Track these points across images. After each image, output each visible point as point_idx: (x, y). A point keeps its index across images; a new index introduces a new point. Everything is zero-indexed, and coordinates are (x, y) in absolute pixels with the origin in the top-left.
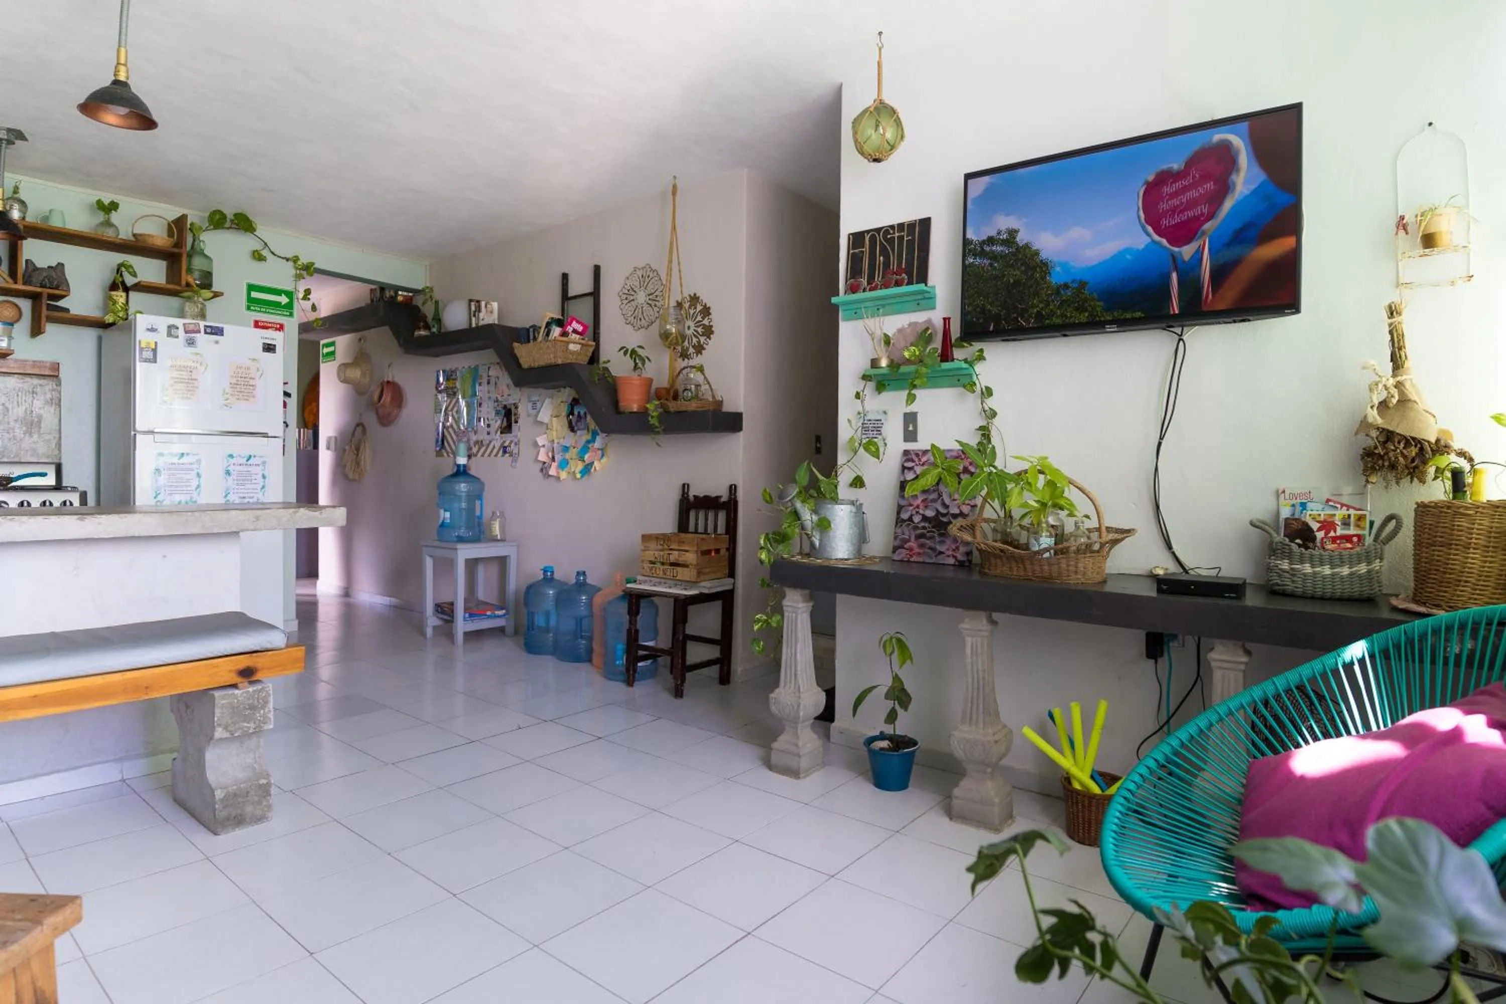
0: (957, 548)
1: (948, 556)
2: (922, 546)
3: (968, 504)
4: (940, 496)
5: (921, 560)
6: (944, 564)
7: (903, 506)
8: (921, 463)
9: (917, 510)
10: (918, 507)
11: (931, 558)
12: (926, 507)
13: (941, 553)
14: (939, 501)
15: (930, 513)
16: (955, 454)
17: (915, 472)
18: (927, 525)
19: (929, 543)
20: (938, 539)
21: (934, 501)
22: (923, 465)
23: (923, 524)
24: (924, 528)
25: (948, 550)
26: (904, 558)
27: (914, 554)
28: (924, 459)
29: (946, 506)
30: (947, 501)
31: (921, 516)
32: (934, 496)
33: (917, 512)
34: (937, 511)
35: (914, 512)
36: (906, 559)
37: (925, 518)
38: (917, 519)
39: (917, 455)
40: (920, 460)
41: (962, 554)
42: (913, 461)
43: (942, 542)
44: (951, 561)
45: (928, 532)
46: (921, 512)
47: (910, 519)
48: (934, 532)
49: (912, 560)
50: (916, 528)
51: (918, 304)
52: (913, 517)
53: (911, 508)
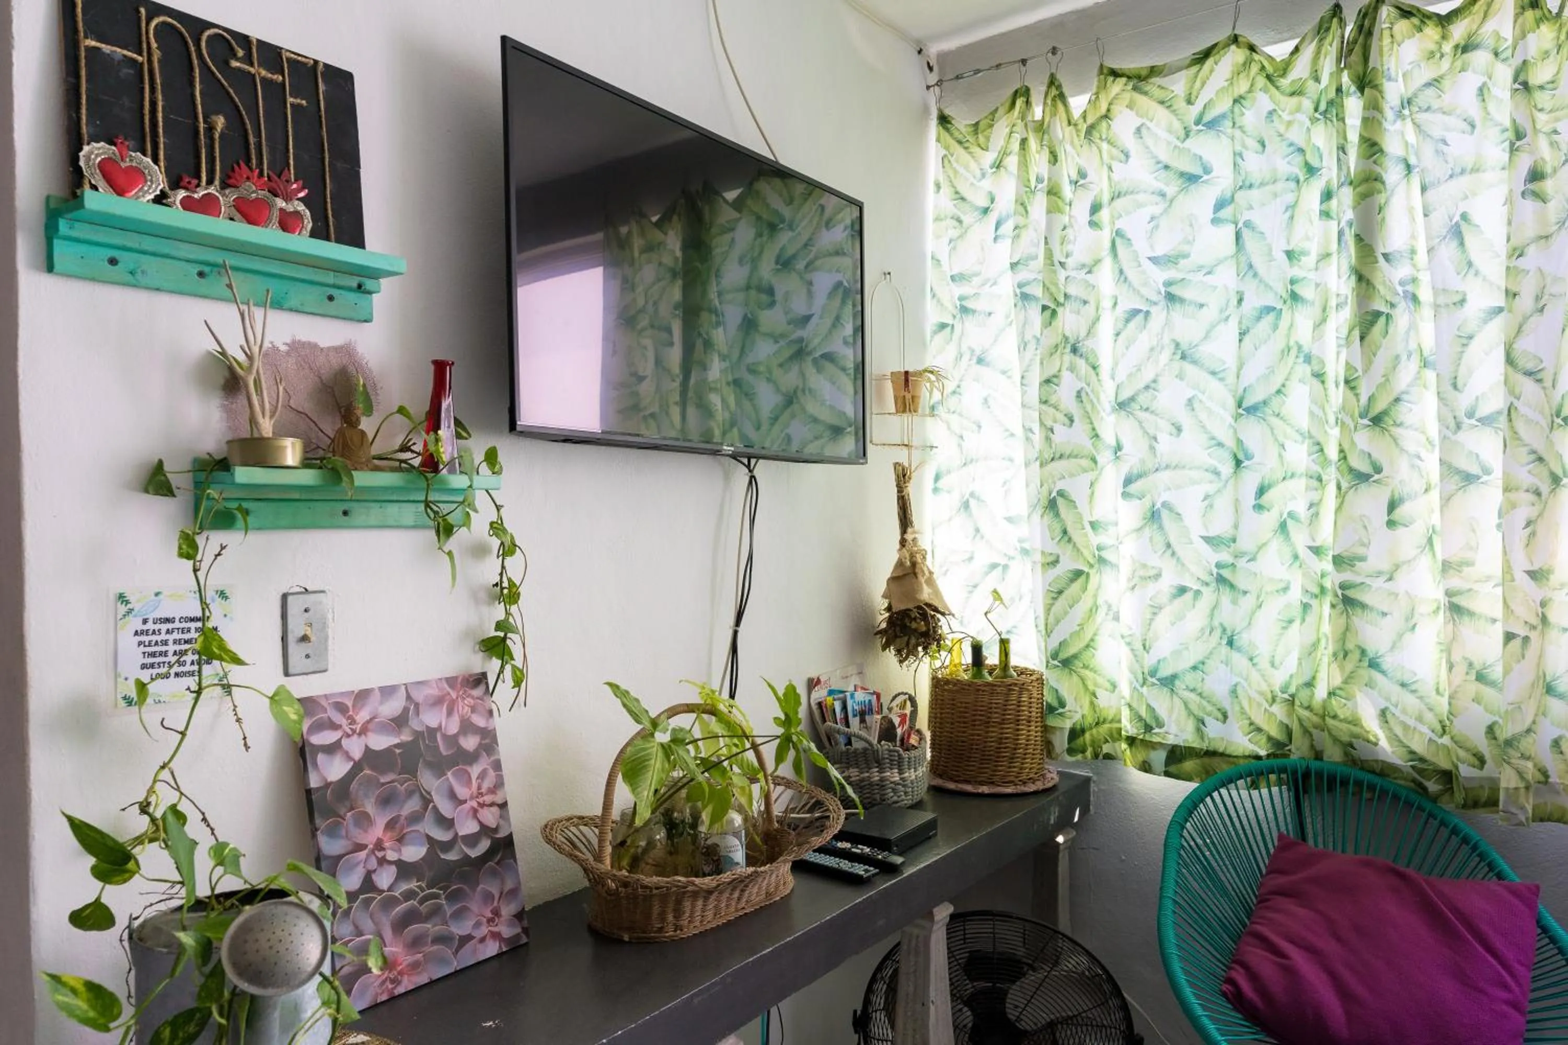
0: (496, 913)
1: (482, 940)
2: (416, 943)
3: (492, 805)
4: (427, 801)
5: (423, 979)
6: (479, 963)
7: (340, 857)
8: (358, 728)
9: (380, 854)
10: (379, 846)
11: (443, 961)
12: (400, 840)
13: (468, 938)
14: (429, 815)
15: (414, 853)
16: (433, 691)
17: (348, 757)
18: (413, 885)
19: (431, 928)
20: (449, 910)
21: (415, 818)
22: (364, 731)
23: (404, 887)
24: (409, 895)
25: (478, 925)
26: (377, 995)
27: (401, 973)
28: (362, 716)
29: (446, 823)
30: (445, 808)
31: (393, 869)
32: (412, 805)
33: (382, 861)
34: (429, 839)
35: (373, 864)
36: (384, 997)
37: (405, 870)
38: (385, 879)
39: (341, 708)
40: (353, 721)
41: (510, 924)
42: (334, 727)
43: (458, 915)
44: (491, 949)
45: (421, 902)
46: (391, 856)
47: (368, 884)
48: (436, 896)
49: (401, 990)
50: (389, 902)
51: (331, 298)
52: (374, 877)
53: (363, 854)
